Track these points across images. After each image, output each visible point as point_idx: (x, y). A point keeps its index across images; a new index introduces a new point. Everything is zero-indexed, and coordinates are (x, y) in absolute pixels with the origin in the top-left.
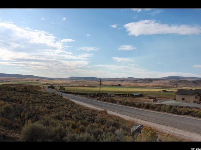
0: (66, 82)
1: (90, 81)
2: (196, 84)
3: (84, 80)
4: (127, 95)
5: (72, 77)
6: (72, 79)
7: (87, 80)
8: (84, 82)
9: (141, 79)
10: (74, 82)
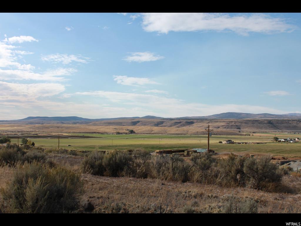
0: (19, 128)
1: (70, 125)
2: (275, 126)
3: (58, 123)
4: (185, 153)
5: (30, 118)
6: (30, 120)
7: (63, 123)
8: (58, 127)
9: (171, 119)
10: (38, 128)
